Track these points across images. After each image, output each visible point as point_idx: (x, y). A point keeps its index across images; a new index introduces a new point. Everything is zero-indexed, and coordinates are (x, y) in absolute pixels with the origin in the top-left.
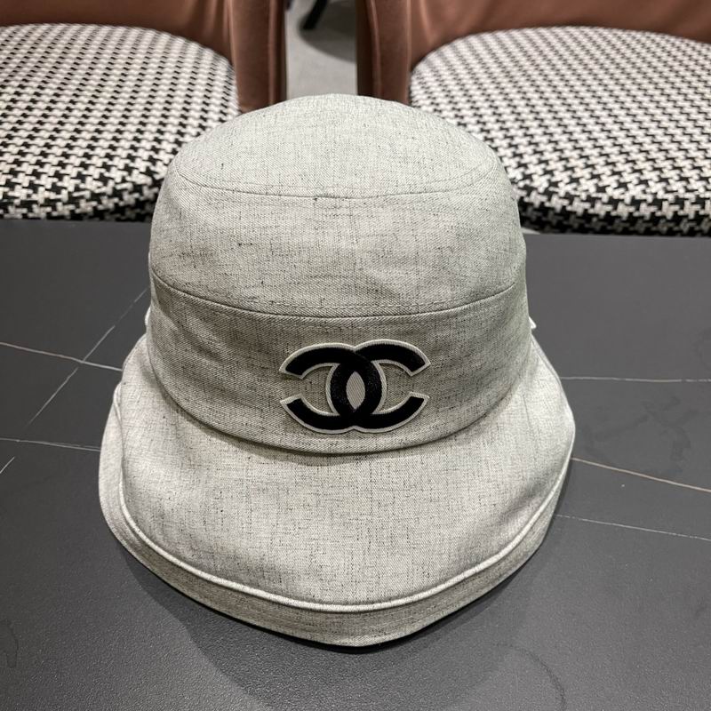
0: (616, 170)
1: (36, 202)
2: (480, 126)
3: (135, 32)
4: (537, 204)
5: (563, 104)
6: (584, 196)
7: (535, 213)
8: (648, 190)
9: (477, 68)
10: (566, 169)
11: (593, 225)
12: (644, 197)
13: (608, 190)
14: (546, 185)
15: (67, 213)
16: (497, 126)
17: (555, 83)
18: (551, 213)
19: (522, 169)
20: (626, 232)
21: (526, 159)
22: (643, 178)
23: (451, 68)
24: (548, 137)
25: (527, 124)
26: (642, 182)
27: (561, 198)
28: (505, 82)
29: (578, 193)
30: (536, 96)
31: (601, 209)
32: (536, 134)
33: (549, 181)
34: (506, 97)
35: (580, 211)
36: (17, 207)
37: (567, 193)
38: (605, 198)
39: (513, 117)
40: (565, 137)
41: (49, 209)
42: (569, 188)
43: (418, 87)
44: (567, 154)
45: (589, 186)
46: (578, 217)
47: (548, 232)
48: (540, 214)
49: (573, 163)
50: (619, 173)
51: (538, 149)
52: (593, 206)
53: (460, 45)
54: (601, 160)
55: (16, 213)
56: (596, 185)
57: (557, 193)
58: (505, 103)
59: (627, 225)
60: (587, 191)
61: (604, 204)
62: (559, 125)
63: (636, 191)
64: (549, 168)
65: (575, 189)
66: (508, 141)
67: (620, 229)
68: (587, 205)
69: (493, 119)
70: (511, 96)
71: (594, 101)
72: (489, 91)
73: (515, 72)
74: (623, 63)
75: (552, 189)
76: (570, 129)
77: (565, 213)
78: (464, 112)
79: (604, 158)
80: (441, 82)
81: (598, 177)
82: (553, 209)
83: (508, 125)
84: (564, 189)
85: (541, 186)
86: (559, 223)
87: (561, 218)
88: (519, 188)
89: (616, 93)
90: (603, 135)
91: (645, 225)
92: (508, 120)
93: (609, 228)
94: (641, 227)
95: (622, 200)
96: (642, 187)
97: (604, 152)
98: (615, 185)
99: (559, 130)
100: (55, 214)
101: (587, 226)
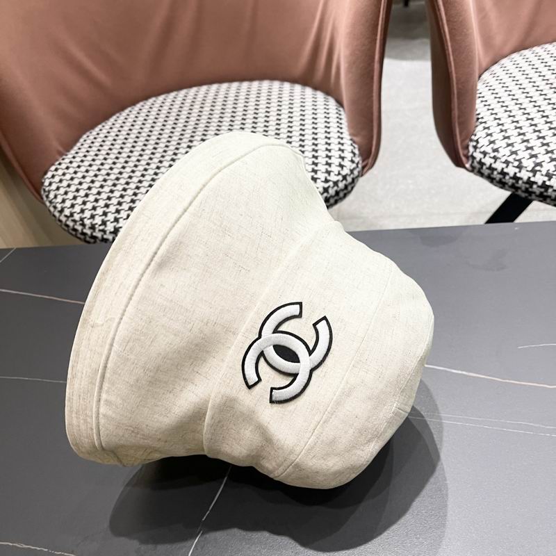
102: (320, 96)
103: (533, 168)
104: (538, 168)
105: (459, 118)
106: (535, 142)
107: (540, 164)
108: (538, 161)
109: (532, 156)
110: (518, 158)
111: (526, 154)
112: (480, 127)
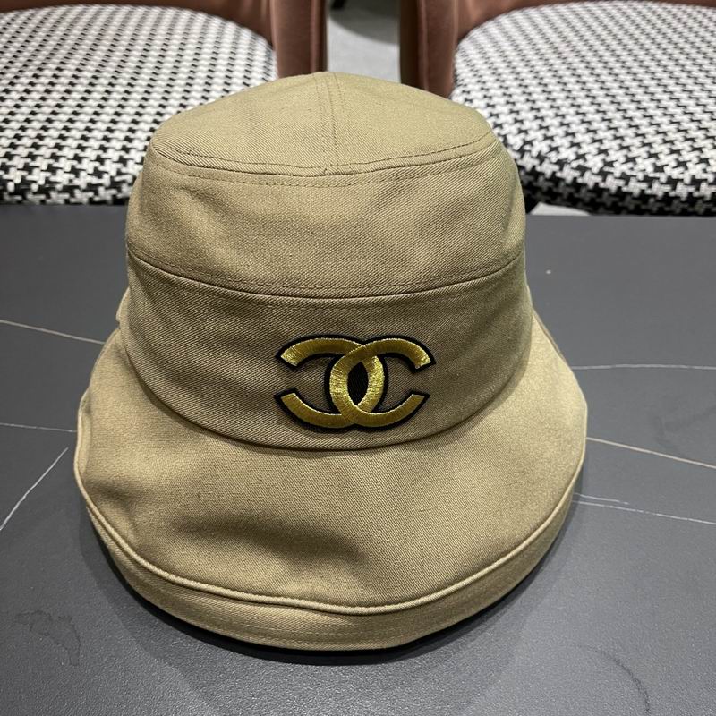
0: (674, 148)
1: (77, 187)
2: (530, 104)
3: (170, 13)
4: (591, 185)
5: (616, 80)
6: (641, 176)
7: (590, 195)
8: (709, 169)
9: (523, 44)
10: (622, 148)
11: (649, 207)
12: (704, 176)
13: (666, 169)
14: (600, 165)
15: (109, 198)
16: (547, 104)
17: (606, 59)
18: (606, 194)
19: (575, 149)
20: (684, 213)
21: (579, 138)
22: (703, 156)
23: (496, 45)
24: (601, 115)
25: (579, 101)
26: (702, 161)
27: (616, 178)
28: (553, 59)
29: (634, 173)
30: (587, 72)
31: (658, 190)
32: (588, 112)
33: (604, 160)
34: (555, 74)
35: (636, 192)
36: (60, 192)
37: (623, 173)
38: (663, 177)
39: (563, 95)
40: (619, 115)
41: (91, 194)
42: (625, 168)
43: (463, 65)
44: (622, 132)
45: (646, 166)
46: (634, 198)
47: (602, 214)
48: (594, 195)
49: (628, 142)
50: (678, 152)
51: (591, 128)
52: (650, 187)
53: (504, 20)
54: (659, 138)
55: (58, 198)
56: (654, 164)
57: (612, 173)
58: (554, 81)
59: (686, 206)
60: (645, 170)
61: (662, 184)
62: (613, 102)
63: (696, 170)
64: (603, 148)
65: (632, 169)
66: (559, 119)
67: (678, 211)
68: (644, 186)
69: (543, 97)
70: (561, 73)
71: (648, 77)
72: (537, 68)
73: (563, 47)
74: (676, 38)
75: (607, 169)
76: (624, 106)
77: (620, 194)
78: (512, 90)
79: (661, 136)
80: (487, 59)
81: (655, 156)
82: (607, 190)
83: (559, 103)
84: (619, 169)
85: (595, 166)
86: (614, 204)
87: (616, 199)
88: (572, 168)
89: (670, 68)
90: (659, 112)
91: (705, 206)
92: (559, 98)
93: (667, 209)
94: (700, 207)
95: (682, 180)
96: (703, 166)
97: (660, 130)
98: (674, 164)
99: (613, 107)
100: (97, 199)
101: (643, 207)
102: (246, 35)
103: (522, 147)
104: (527, 147)
105: (429, 71)
106: (527, 115)
107: (530, 143)
108: (528, 138)
109: (521, 131)
110: (503, 133)
111: (514, 128)
112: (458, 91)
